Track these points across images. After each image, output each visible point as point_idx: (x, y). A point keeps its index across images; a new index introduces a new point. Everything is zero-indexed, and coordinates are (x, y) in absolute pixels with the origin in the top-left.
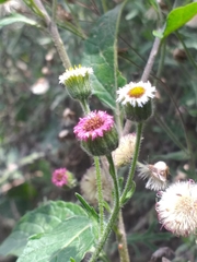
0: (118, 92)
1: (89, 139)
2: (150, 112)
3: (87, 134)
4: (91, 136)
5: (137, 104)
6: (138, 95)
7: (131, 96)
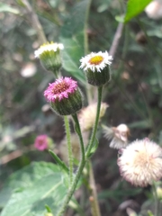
0: (81, 60)
1: (56, 101)
2: (108, 78)
3: (55, 97)
4: (58, 98)
5: (96, 69)
6: (97, 63)
7: (92, 63)
